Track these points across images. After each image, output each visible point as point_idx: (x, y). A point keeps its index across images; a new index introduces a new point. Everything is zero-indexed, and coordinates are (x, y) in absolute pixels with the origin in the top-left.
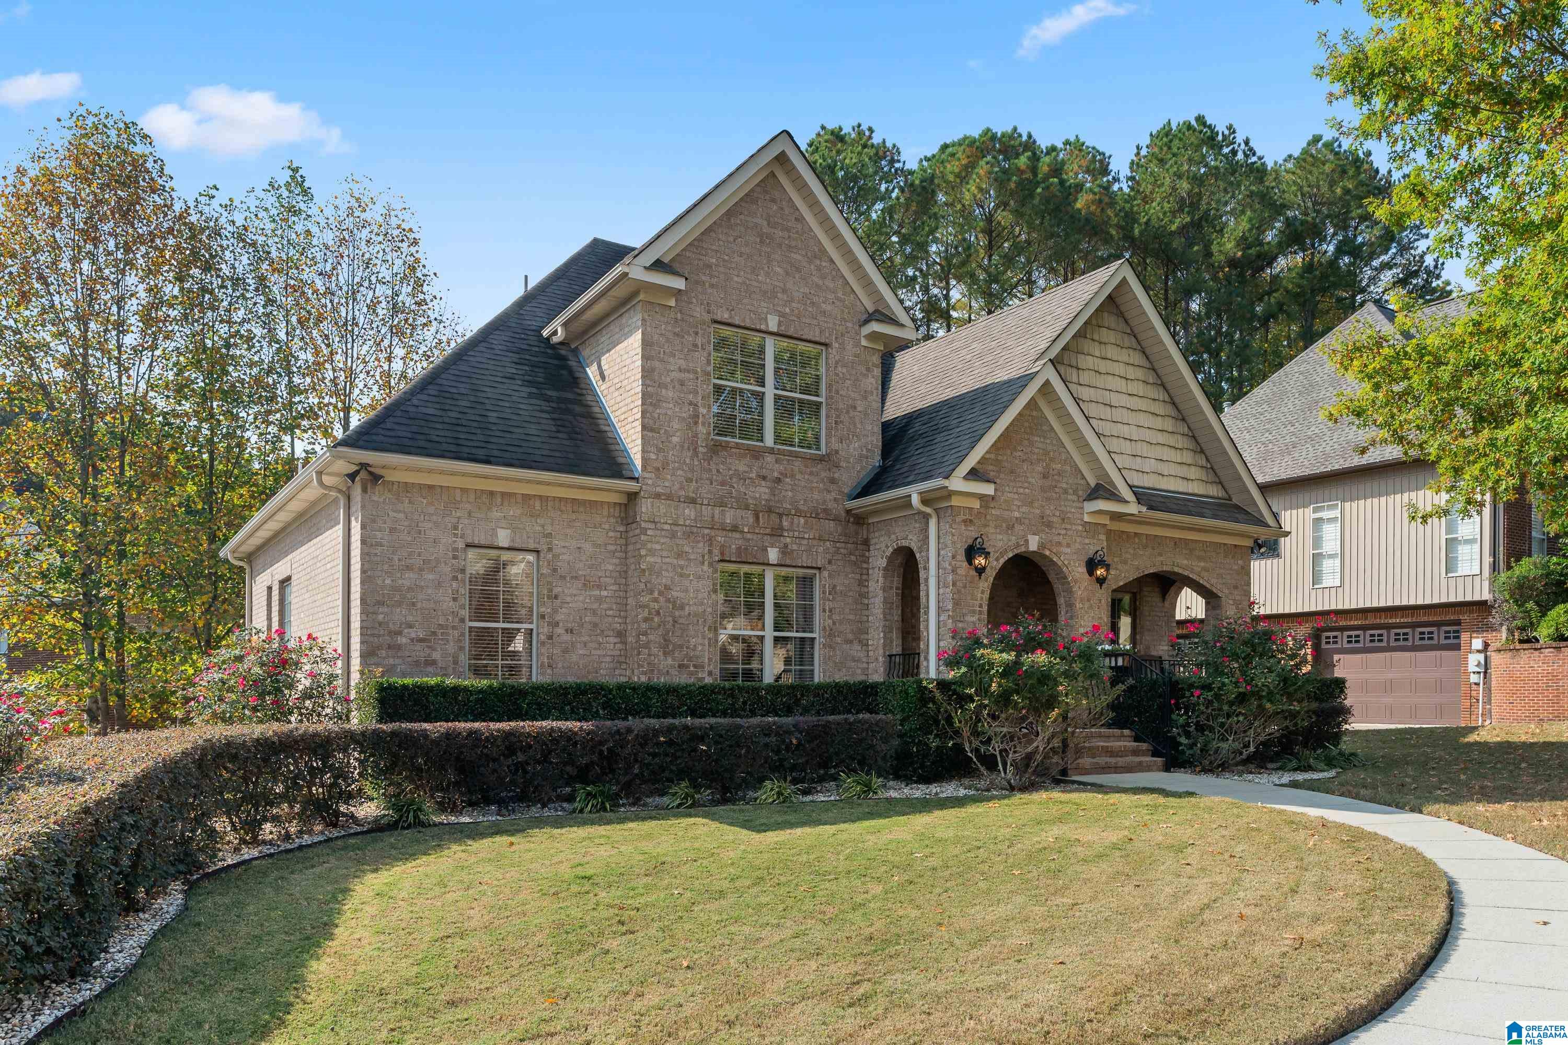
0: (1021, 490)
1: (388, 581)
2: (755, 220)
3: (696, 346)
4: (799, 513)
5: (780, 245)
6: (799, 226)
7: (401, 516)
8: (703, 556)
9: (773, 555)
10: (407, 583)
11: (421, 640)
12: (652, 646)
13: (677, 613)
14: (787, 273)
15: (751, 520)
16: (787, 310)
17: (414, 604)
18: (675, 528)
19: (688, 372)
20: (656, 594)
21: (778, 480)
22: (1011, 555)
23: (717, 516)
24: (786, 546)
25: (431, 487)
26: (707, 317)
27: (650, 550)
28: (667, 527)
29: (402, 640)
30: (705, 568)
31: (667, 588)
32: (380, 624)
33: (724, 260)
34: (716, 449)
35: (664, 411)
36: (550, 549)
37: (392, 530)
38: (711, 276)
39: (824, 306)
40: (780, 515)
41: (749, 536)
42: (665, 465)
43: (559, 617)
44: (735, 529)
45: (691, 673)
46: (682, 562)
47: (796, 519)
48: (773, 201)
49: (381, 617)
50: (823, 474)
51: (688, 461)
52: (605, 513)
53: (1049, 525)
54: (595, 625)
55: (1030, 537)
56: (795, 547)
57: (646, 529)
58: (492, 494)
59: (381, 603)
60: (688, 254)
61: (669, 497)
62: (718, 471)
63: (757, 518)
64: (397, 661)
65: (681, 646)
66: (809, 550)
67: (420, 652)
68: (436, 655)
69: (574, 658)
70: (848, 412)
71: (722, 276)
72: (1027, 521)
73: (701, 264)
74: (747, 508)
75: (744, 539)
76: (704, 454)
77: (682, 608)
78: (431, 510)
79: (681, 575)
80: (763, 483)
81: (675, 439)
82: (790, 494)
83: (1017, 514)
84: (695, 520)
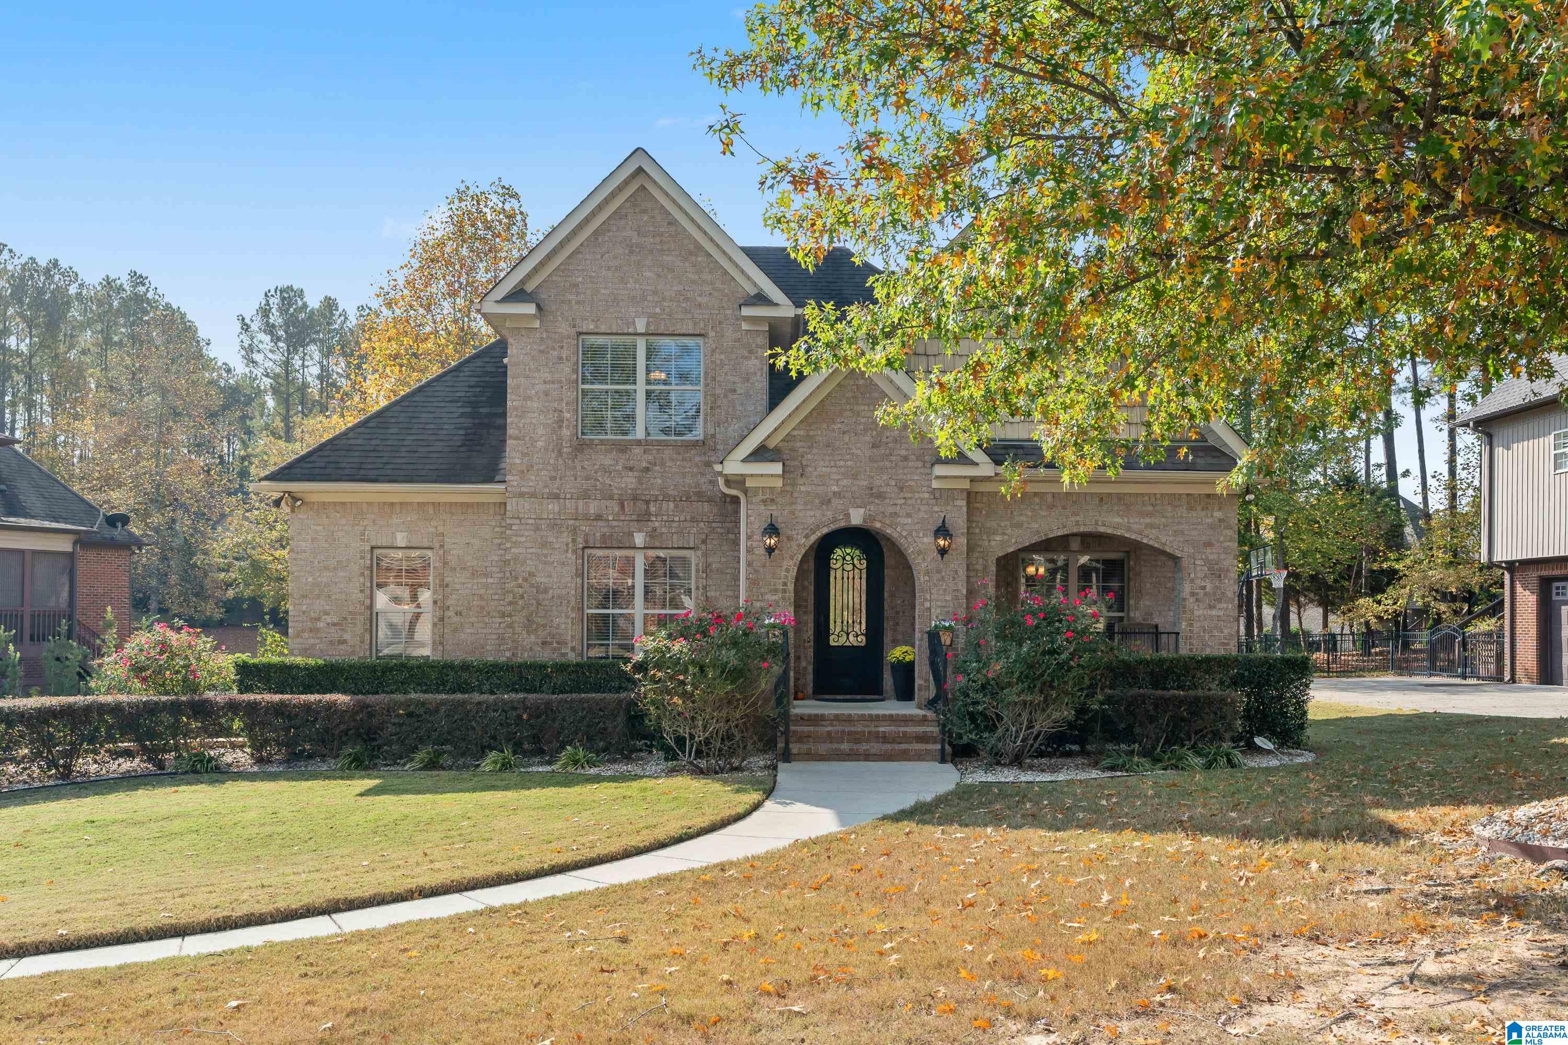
0: (842, 463)
1: (310, 579)
2: (625, 234)
3: (560, 358)
4: (667, 498)
5: (651, 251)
6: (673, 229)
7: (320, 528)
8: (567, 545)
9: (639, 539)
10: (325, 580)
11: (334, 624)
12: (516, 625)
13: (541, 597)
14: (659, 276)
15: (616, 509)
16: (658, 310)
17: (329, 597)
18: (539, 522)
19: (553, 382)
20: (520, 581)
21: (647, 469)
22: (825, 531)
23: (580, 508)
24: (655, 530)
25: (343, 504)
26: (573, 332)
27: (515, 543)
28: (530, 521)
29: (321, 625)
30: (569, 555)
31: (531, 574)
32: (304, 612)
33: (591, 277)
34: (580, 447)
35: (528, 421)
36: (442, 546)
37: (314, 539)
38: (578, 294)
39: (699, 299)
40: (647, 502)
41: (615, 523)
42: (530, 467)
43: (449, 602)
44: (599, 517)
45: (555, 649)
46: (545, 552)
47: (664, 504)
48: (644, 211)
49: (304, 608)
50: (697, 459)
51: (552, 461)
52: (492, 512)
53: (881, 496)
54: (483, 608)
55: (851, 511)
56: (664, 530)
57: (511, 525)
58: (392, 504)
59: (304, 596)
60: (554, 278)
61: (533, 495)
62: (583, 467)
63: (622, 506)
64: (317, 641)
65: (544, 626)
66: (680, 533)
67: (335, 634)
68: (347, 636)
69: (463, 636)
70: (726, 396)
71: (588, 292)
72: (848, 495)
73: (567, 284)
74: (611, 498)
75: (609, 526)
76: (569, 453)
77: (546, 591)
78: (344, 521)
79: (545, 563)
80: (630, 474)
81: (540, 444)
82: (659, 481)
83: (835, 489)
84: (559, 513)
